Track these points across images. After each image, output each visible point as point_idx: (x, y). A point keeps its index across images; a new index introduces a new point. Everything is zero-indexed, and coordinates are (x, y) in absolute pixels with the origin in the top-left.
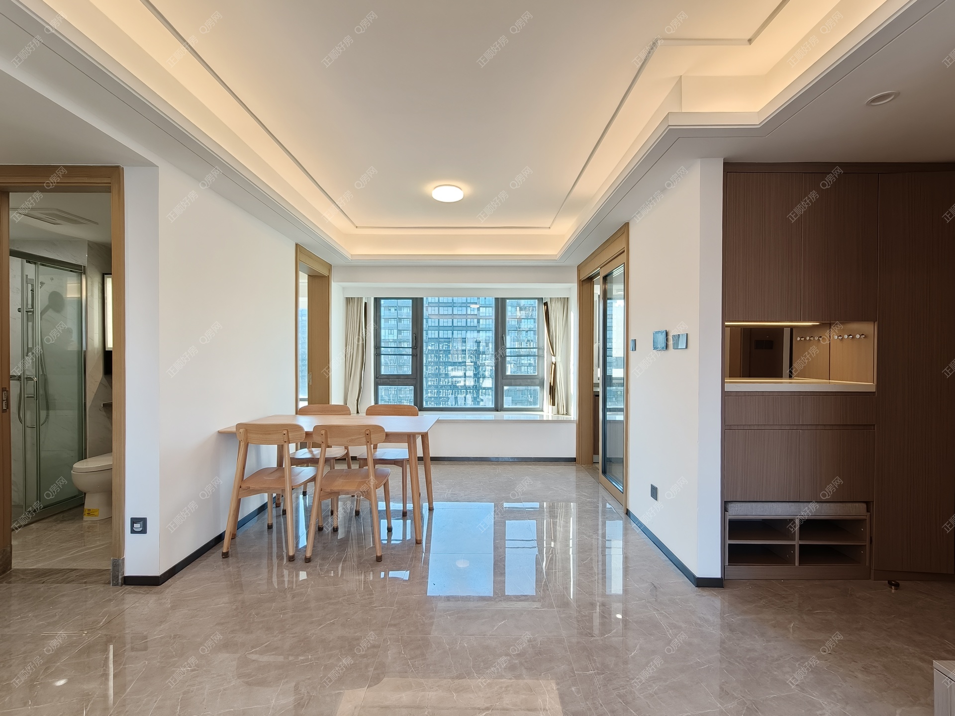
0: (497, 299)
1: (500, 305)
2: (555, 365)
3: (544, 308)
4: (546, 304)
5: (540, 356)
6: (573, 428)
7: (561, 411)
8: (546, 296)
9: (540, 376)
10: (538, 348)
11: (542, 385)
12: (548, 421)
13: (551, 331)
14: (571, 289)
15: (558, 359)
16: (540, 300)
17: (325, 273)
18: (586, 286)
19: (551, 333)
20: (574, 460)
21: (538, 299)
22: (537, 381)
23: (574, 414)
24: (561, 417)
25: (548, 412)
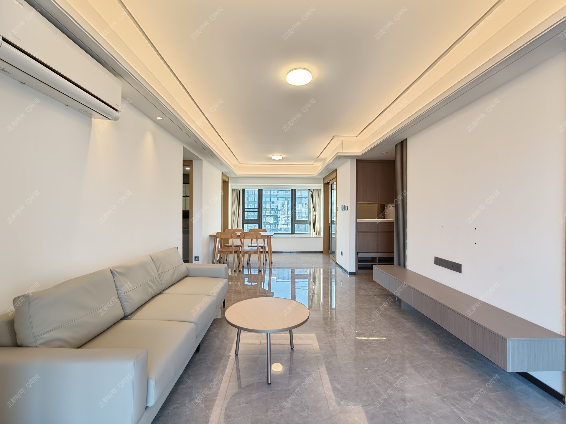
0: (292, 190)
1: (294, 192)
2: (315, 216)
3: (311, 193)
4: (312, 192)
5: (309, 212)
6: (322, 239)
7: (317, 234)
8: (312, 189)
9: (309, 220)
10: (309, 209)
11: (310, 224)
12: (312, 237)
13: (314, 202)
14: (321, 187)
15: (317, 213)
16: (309, 190)
17: (227, 181)
18: (327, 185)
19: (314, 203)
20: (321, 252)
21: (309, 189)
22: (308, 222)
23: (322, 235)
24: (317, 236)
25: (313, 234)
